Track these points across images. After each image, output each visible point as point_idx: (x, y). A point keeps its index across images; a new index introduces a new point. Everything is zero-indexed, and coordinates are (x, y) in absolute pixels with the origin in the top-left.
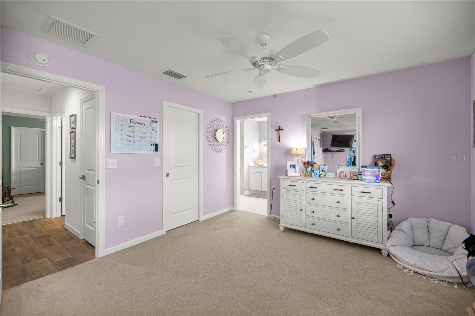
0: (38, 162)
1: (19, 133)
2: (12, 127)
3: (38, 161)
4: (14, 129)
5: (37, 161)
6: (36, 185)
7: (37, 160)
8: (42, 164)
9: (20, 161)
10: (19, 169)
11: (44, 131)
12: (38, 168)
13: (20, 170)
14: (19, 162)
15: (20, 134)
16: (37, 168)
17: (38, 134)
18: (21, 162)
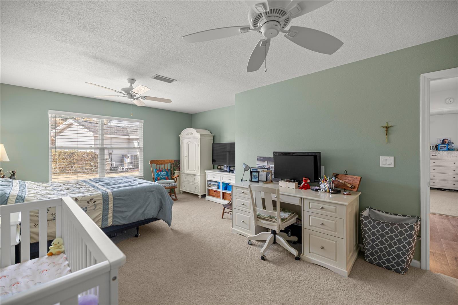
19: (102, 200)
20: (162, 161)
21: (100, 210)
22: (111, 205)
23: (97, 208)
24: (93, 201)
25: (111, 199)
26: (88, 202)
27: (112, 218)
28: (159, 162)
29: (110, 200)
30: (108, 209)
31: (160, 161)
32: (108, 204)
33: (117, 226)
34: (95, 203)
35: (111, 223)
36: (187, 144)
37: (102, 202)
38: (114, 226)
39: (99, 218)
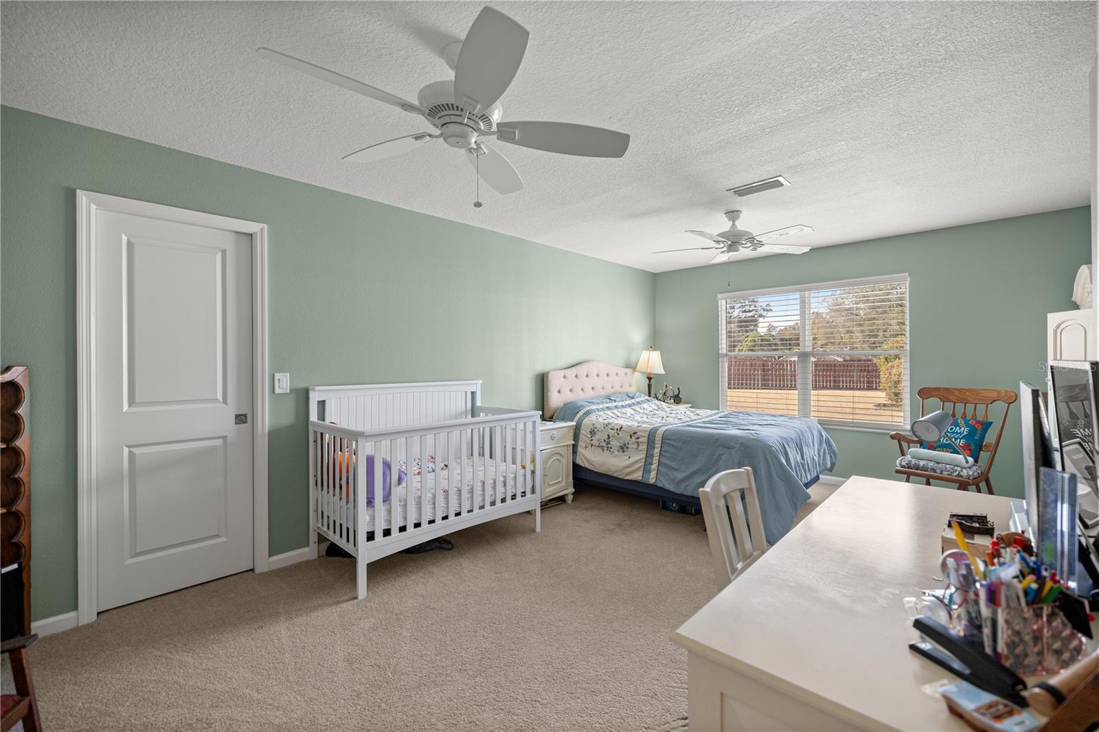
0: (224, 405)
1: (124, 238)
2: (82, 197)
3: (225, 402)
4: (93, 207)
5: (216, 400)
6: (217, 536)
7: (220, 397)
8: (241, 419)
9: (131, 402)
10: (126, 450)
11: (251, 235)
12: (224, 438)
13: (131, 455)
14: (126, 407)
15: (130, 244)
16: (220, 442)
17: (224, 252)
18: (134, 409)
19: (647, 438)
20: (968, 394)
21: (643, 454)
22: (657, 451)
23: (639, 448)
24: (636, 436)
25: (658, 440)
26: (631, 437)
27: (655, 472)
28: (957, 393)
29: (656, 442)
30: (653, 456)
31: (960, 390)
32: (654, 448)
33: (661, 489)
34: (638, 440)
35: (654, 481)
36: (1056, 330)
37: (646, 441)
38: (656, 486)
39: (640, 465)
